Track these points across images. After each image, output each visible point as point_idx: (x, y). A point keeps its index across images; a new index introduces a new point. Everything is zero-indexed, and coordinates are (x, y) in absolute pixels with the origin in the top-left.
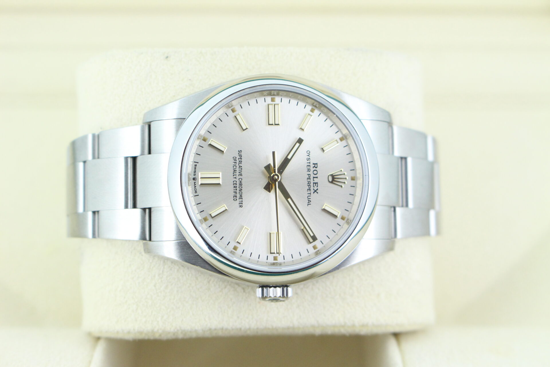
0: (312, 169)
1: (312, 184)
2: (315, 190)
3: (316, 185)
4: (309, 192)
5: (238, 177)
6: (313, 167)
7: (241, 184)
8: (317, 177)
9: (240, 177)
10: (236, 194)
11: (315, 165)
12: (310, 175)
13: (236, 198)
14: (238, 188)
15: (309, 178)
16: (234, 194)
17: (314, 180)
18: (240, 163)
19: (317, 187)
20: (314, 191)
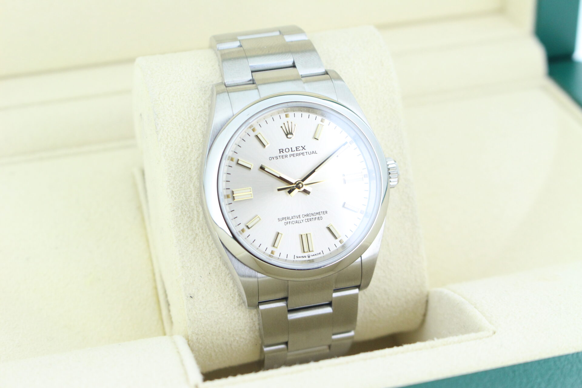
0: (285, 153)
1: (298, 152)
2: (302, 148)
3: (298, 149)
4: (305, 154)
5: (302, 218)
6: (283, 152)
7: (307, 215)
8: (291, 148)
9: (301, 216)
10: (317, 218)
11: (281, 151)
12: (290, 155)
13: (320, 218)
14: (311, 217)
15: (293, 155)
16: (316, 220)
17: (294, 151)
18: (289, 219)
19: (299, 147)
20: (304, 149)
